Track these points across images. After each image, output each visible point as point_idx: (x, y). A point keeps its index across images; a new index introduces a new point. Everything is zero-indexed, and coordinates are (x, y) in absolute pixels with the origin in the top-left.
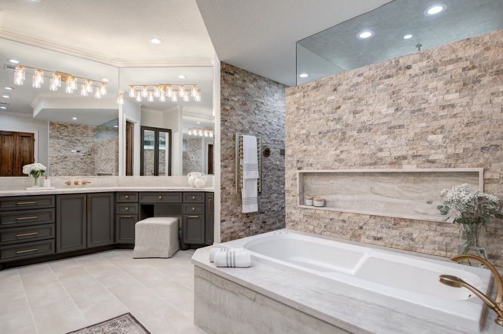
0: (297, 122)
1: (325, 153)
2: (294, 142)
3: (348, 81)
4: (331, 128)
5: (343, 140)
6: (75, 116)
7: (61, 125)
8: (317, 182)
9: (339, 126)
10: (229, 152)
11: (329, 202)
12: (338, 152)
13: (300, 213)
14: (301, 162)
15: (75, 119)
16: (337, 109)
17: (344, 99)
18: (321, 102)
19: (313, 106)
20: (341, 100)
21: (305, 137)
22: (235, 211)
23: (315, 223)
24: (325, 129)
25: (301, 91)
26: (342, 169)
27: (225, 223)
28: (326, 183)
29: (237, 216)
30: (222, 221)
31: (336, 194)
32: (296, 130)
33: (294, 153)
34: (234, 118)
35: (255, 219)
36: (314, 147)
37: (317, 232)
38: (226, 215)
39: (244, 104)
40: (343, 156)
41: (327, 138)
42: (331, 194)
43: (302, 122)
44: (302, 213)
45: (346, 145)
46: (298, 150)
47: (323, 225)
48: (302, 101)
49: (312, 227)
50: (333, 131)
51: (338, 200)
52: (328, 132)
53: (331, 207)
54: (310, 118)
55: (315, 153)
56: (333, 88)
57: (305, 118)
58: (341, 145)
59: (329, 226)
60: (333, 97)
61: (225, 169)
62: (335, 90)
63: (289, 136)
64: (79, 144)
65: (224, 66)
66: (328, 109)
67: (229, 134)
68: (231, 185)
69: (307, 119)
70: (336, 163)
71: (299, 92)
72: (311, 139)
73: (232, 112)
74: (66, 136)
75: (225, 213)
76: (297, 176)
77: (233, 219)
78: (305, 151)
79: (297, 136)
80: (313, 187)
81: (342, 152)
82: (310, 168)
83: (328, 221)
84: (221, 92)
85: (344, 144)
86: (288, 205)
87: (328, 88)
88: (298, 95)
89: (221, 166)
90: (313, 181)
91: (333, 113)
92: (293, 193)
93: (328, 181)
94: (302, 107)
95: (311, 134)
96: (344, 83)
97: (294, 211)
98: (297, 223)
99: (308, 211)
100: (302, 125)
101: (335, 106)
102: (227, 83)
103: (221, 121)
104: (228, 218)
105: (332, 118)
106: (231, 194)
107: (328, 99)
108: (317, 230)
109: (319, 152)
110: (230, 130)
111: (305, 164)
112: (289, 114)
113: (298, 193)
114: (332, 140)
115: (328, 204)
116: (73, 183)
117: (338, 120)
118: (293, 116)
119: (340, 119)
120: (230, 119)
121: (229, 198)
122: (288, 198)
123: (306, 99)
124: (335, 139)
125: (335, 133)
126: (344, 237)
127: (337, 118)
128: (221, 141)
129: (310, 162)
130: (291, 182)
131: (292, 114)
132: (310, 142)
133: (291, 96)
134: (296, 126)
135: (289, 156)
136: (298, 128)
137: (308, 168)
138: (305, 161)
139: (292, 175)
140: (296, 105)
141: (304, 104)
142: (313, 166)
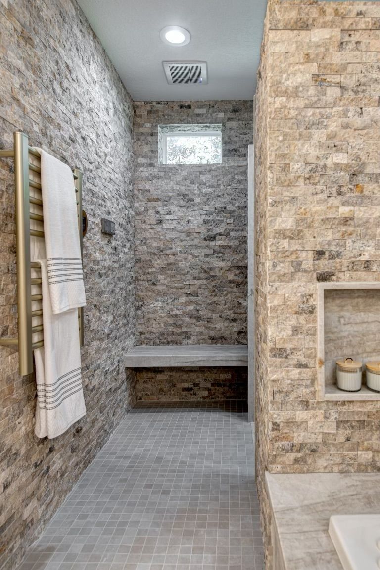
0: (318, 124)
2: (301, 189)
13: (326, 418)
14: (332, 257)
21: (344, 177)
25: (332, 24)
32: (311, 150)
33: (303, 225)
43: (334, 127)
44: (334, 415)
46: (317, 218)
48: (337, 58)
54: (366, 117)
57: (345, 114)
63: (285, 168)
69: (358, 122)
71: (324, 26)
72: (369, 187)
76: (319, 302)
78: (346, 221)
79: (315, 173)
82: (363, 274)
88: (318, 35)
90: (346, 314)
92: (299, 357)
94: (338, 79)
95: (369, 170)
97: (301, 415)
98: (313, 451)
99: (356, 408)
100: (332, 136)
111: (346, 263)
112: (285, 93)
113: (320, 354)
118: (300, 103)
123: (348, 55)
129: (363, 258)
130: (293, 322)
131: (295, 93)
132: (366, 193)
133: (292, 34)
134: (310, 137)
135: (282, 234)
136: (320, 145)
137: (354, 274)
138: (347, 254)
139: (295, 299)
140: (314, 68)
141: (342, 69)
142: (374, 268)
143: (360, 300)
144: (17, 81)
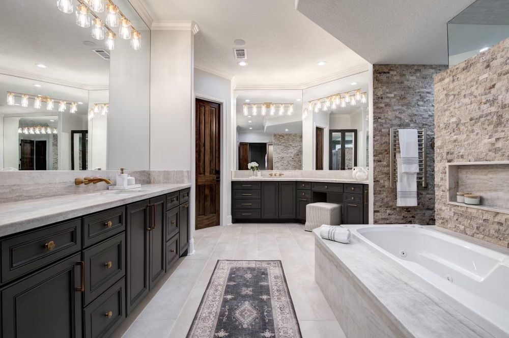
1: (477, 142)
2: (444, 132)
3: (503, 53)
4: (485, 112)
5: (499, 124)
6: (287, 128)
7: (280, 136)
8: (473, 176)
9: (493, 109)
10: (383, 147)
11: (487, 200)
12: (493, 140)
13: (450, 210)
14: (451, 154)
15: (287, 130)
16: (491, 88)
17: (500, 75)
18: (472, 83)
19: (464, 89)
20: (495, 76)
23: (466, 222)
24: (475, 115)
25: (450, 75)
26: (498, 160)
27: (378, 214)
28: (484, 177)
30: (375, 212)
31: (496, 190)
32: (445, 119)
33: (444, 143)
34: (390, 113)
36: (465, 136)
37: (468, 233)
38: (380, 207)
39: (402, 98)
40: (499, 145)
41: (479, 124)
42: (490, 190)
43: (452, 109)
44: (453, 210)
45: (503, 131)
46: (447, 141)
47: (475, 226)
48: (452, 86)
49: (463, 227)
50: (487, 115)
51: (498, 198)
52: (480, 117)
53: (490, 206)
54: (460, 104)
55: (466, 143)
56: (485, 64)
57: (455, 104)
58: (496, 132)
59: (482, 228)
60: (486, 76)
61: (379, 163)
62: (488, 66)
64: (291, 148)
65: (377, 68)
66: (481, 90)
67: (383, 130)
68: (386, 179)
69: (457, 105)
70: (490, 153)
71: (448, 77)
72: (462, 127)
73: (387, 109)
74: (283, 143)
75: (378, 204)
76: (447, 170)
77: (388, 211)
78: (455, 141)
79: (447, 126)
80: (469, 181)
81: (497, 139)
82: (461, 160)
83: (481, 221)
84: (374, 92)
85: (499, 129)
86: (438, 200)
87: (480, 66)
88: (447, 80)
89: (374, 160)
90: (468, 175)
91: (486, 94)
92: (442, 188)
93: (486, 175)
94: (452, 93)
95: (462, 122)
96: (499, 56)
97: (444, 208)
98: (447, 221)
99: (459, 208)
100: (451, 113)
101: (489, 85)
102: (381, 83)
103: (374, 119)
104: (383, 209)
105: (484, 101)
106: (386, 187)
107: (480, 78)
108: (468, 232)
109: (470, 141)
110: (384, 126)
111: (456, 156)
113: (448, 187)
114: (486, 126)
115: (486, 203)
116: (273, 174)
117: (492, 102)
118: (442, 104)
119: (494, 100)
120: (384, 116)
121: (384, 191)
122: (438, 193)
123: (455, 83)
124: (488, 125)
125: (489, 118)
126: (500, 242)
127: (491, 99)
128: (374, 137)
129: (461, 154)
130: (441, 176)
132: (461, 130)
133: (440, 83)
134: (445, 115)
135: (438, 147)
136: (448, 117)
137: (458, 160)
138: (456, 153)
139: (441, 168)
140: (445, 92)
141: (453, 89)
142: (465, 157)
143: (473, 170)
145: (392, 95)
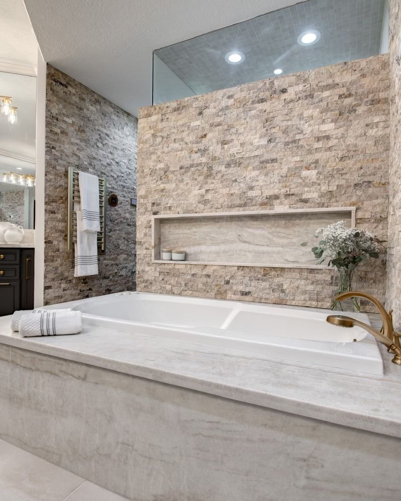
0: (153, 153)
1: (187, 194)
2: (148, 179)
3: (216, 104)
4: (195, 162)
5: (208, 176)
8: (177, 231)
9: (204, 160)
10: (58, 193)
11: (191, 254)
12: (203, 191)
13: (155, 270)
14: (157, 205)
16: (202, 137)
17: (211, 125)
18: (183, 128)
19: (174, 133)
20: (207, 126)
21: (162, 172)
22: (66, 274)
23: (173, 281)
24: (186, 163)
25: (158, 112)
26: (208, 212)
27: (50, 290)
28: (189, 231)
29: (70, 281)
30: (46, 288)
31: (199, 244)
32: (151, 163)
33: (149, 192)
34: (67, 146)
35: (96, 286)
36: (174, 185)
37: (176, 292)
38: (53, 280)
39: (82, 130)
40: (209, 196)
41: (190, 173)
42: (194, 245)
43: (159, 153)
44: (158, 269)
45: (212, 183)
46: (153, 190)
47: (183, 283)
48: (160, 126)
49: (170, 286)
50: (198, 165)
51: (201, 252)
52: (192, 166)
53: (193, 261)
54: (170, 148)
55: (175, 193)
56: (198, 111)
57: (163, 148)
58: (206, 183)
59: (190, 284)
60: (198, 123)
61: (52, 215)
62: (200, 113)
63: (143, 172)
65: (53, 71)
66: (191, 138)
67: (58, 168)
68: (61, 239)
69: (166, 150)
70: (200, 205)
71: (156, 114)
72: (171, 176)
73: (63, 138)
75: (51, 276)
76: (153, 223)
77: (63, 286)
78: (162, 190)
79: (153, 172)
80: (171, 237)
81: (207, 191)
82: (169, 212)
83: (189, 277)
84: (47, 107)
85: (210, 181)
86: (140, 260)
87: (193, 111)
88: (154, 118)
89: (46, 210)
90: (172, 230)
91: (197, 143)
92: (146, 245)
93: (190, 229)
94: (160, 134)
95: (171, 169)
96: (212, 105)
97: (147, 268)
98: (151, 283)
99: (166, 266)
100: (158, 157)
101: (200, 134)
102: (57, 96)
103: (47, 147)
104: (56, 283)
105: (196, 149)
106: (61, 251)
107: (193, 124)
108: (175, 290)
109: (179, 191)
110: (60, 161)
111: (163, 207)
112: (143, 143)
113: (153, 244)
114: (196, 176)
115: (189, 257)
117: (203, 152)
118: (148, 146)
119: (205, 150)
120: (60, 147)
121: (59, 257)
122: (140, 252)
123: (164, 124)
124: (199, 176)
125: (200, 168)
126: (208, 295)
127: (203, 148)
128: (46, 175)
129: (169, 205)
130: (144, 231)
131: (146, 142)
132: (169, 178)
133: (145, 119)
134: (151, 158)
135: (141, 197)
136: (154, 161)
137: (165, 212)
138: (163, 204)
139: (145, 222)
140: (152, 131)
141: (162, 130)
142: (173, 209)
143: (176, 224)
144: (75, 148)
145: (70, 121)
